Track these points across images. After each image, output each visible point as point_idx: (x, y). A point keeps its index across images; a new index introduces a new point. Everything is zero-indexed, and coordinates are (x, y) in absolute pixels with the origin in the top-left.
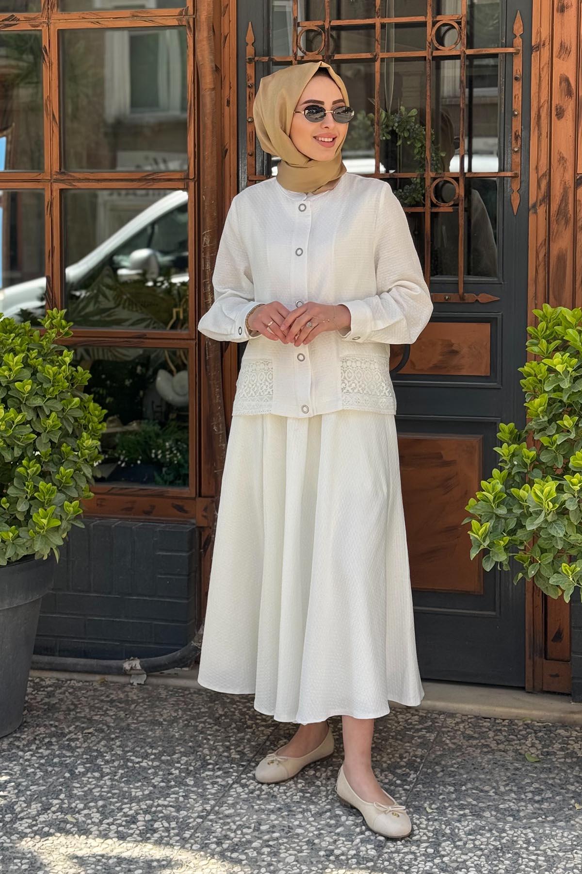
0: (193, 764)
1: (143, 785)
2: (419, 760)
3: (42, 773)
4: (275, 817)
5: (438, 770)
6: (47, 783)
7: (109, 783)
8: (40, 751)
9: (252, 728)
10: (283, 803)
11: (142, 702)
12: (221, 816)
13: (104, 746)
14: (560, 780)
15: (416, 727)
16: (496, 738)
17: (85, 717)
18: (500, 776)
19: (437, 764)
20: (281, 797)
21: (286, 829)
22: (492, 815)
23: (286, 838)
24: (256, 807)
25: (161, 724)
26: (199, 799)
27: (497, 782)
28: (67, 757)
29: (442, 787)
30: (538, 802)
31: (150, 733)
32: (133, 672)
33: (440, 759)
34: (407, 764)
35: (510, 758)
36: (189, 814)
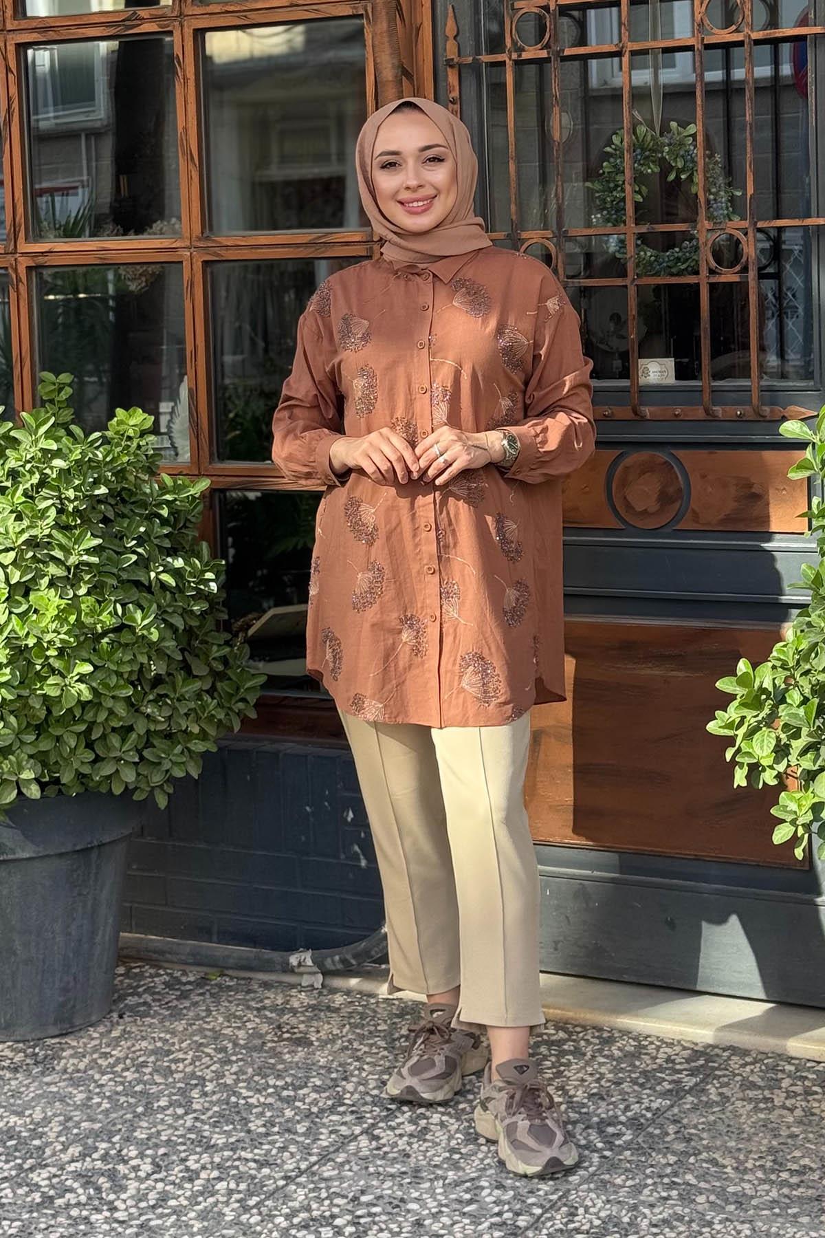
0: (320, 1104)
1: (235, 1129)
2: (649, 1115)
3: (108, 1105)
4: (391, 1184)
5: (671, 1131)
7: (189, 1124)
8: (125, 1074)
10: (413, 1165)
11: (301, 1012)
12: (315, 1178)
13: (214, 1072)
15: (678, 1067)
16: (793, 1088)
17: (210, 1030)
18: (760, 1145)
19: (675, 1122)
20: (416, 1157)
21: (396, 1203)
22: (707, 1201)
23: (389, 1213)
24: (371, 1170)
25: (309, 1044)
26: (298, 1153)
27: (748, 1152)
28: (156, 1084)
29: (660, 1156)
30: (790, 1186)
31: (287, 1056)
32: (302, 969)
33: (683, 1116)
34: (629, 1119)
35: (791, 1119)
36: (273, 1174)
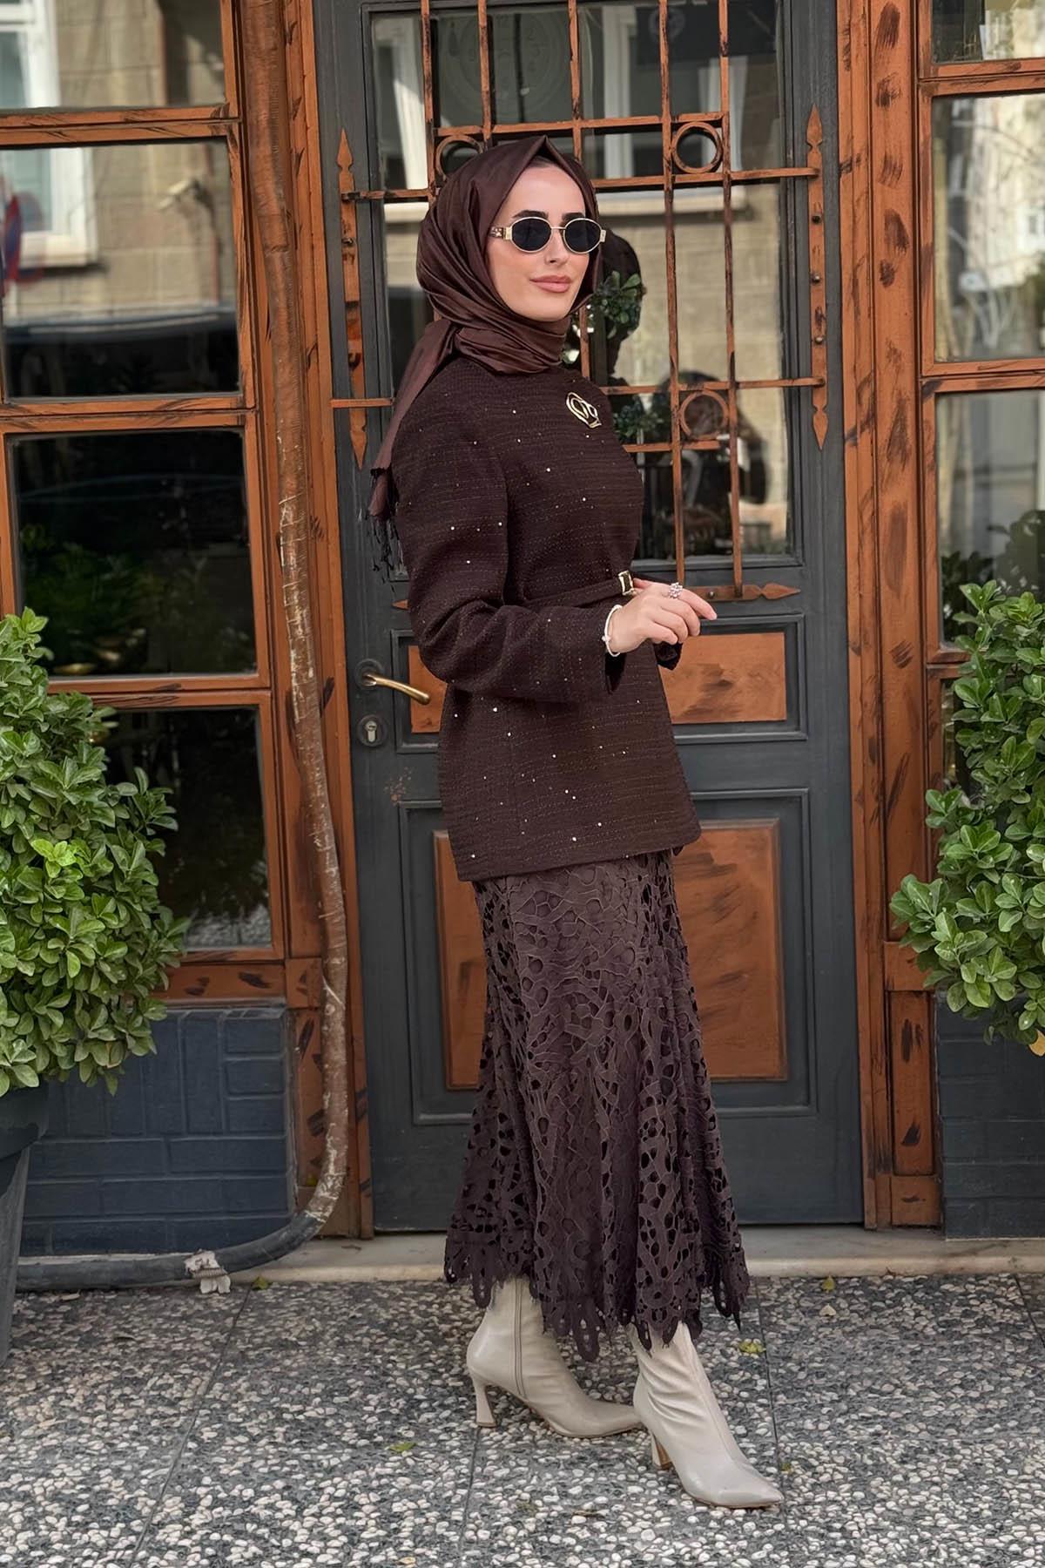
0: (393, 1404)
1: (331, 1447)
2: (756, 1357)
3: (145, 1447)
4: (582, 1472)
5: (795, 1369)
6: (165, 1461)
7: (272, 1450)
8: (117, 1412)
9: (453, 1336)
12: (492, 1481)
13: (224, 1392)
14: (991, 1362)
16: (854, 1308)
18: (896, 1367)
19: (788, 1358)
21: (613, 1489)
22: (921, 1430)
23: (621, 1501)
24: (542, 1460)
25: (296, 1346)
26: (439, 1458)
27: (894, 1376)
28: (170, 1416)
29: (817, 1395)
30: (976, 1400)
31: (288, 1362)
32: (203, 1273)
33: (787, 1351)
34: (742, 1364)
35: (894, 1337)
36: (440, 1484)
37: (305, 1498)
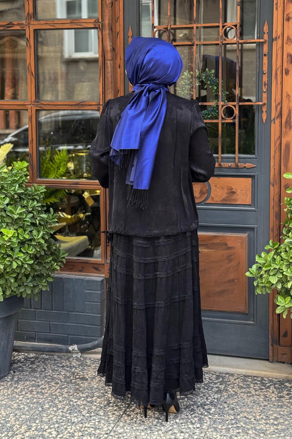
0: (103, 403)
1: (78, 415)
2: (216, 401)
3: (28, 408)
4: (144, 434)
5: (226, 406)
6: (30, 413)
7: (61, 414)
8: (27, 395)
10: (148, 426)
11: (77, 367)
12: (117, 433)
13: (59, 392)
14: (287, 412)
15: (215, 381)
16: (255, 387)
17: (48, 376)
18: (257, 410)
19: (226, 403)
20: (147, 422)
22: (253, 433)
24: (135, 428)
25: (87, 380)
26: (105, 423)
27: (255, 413)
28: (40, 398)
29: (228, 416)
30: (276, 425)
31: (82, 385)
32: (73, 351)
33: (226, 400)
34: (210, 403)
35: (261, 400)
36: (101, 432)
37: (61, 431)
